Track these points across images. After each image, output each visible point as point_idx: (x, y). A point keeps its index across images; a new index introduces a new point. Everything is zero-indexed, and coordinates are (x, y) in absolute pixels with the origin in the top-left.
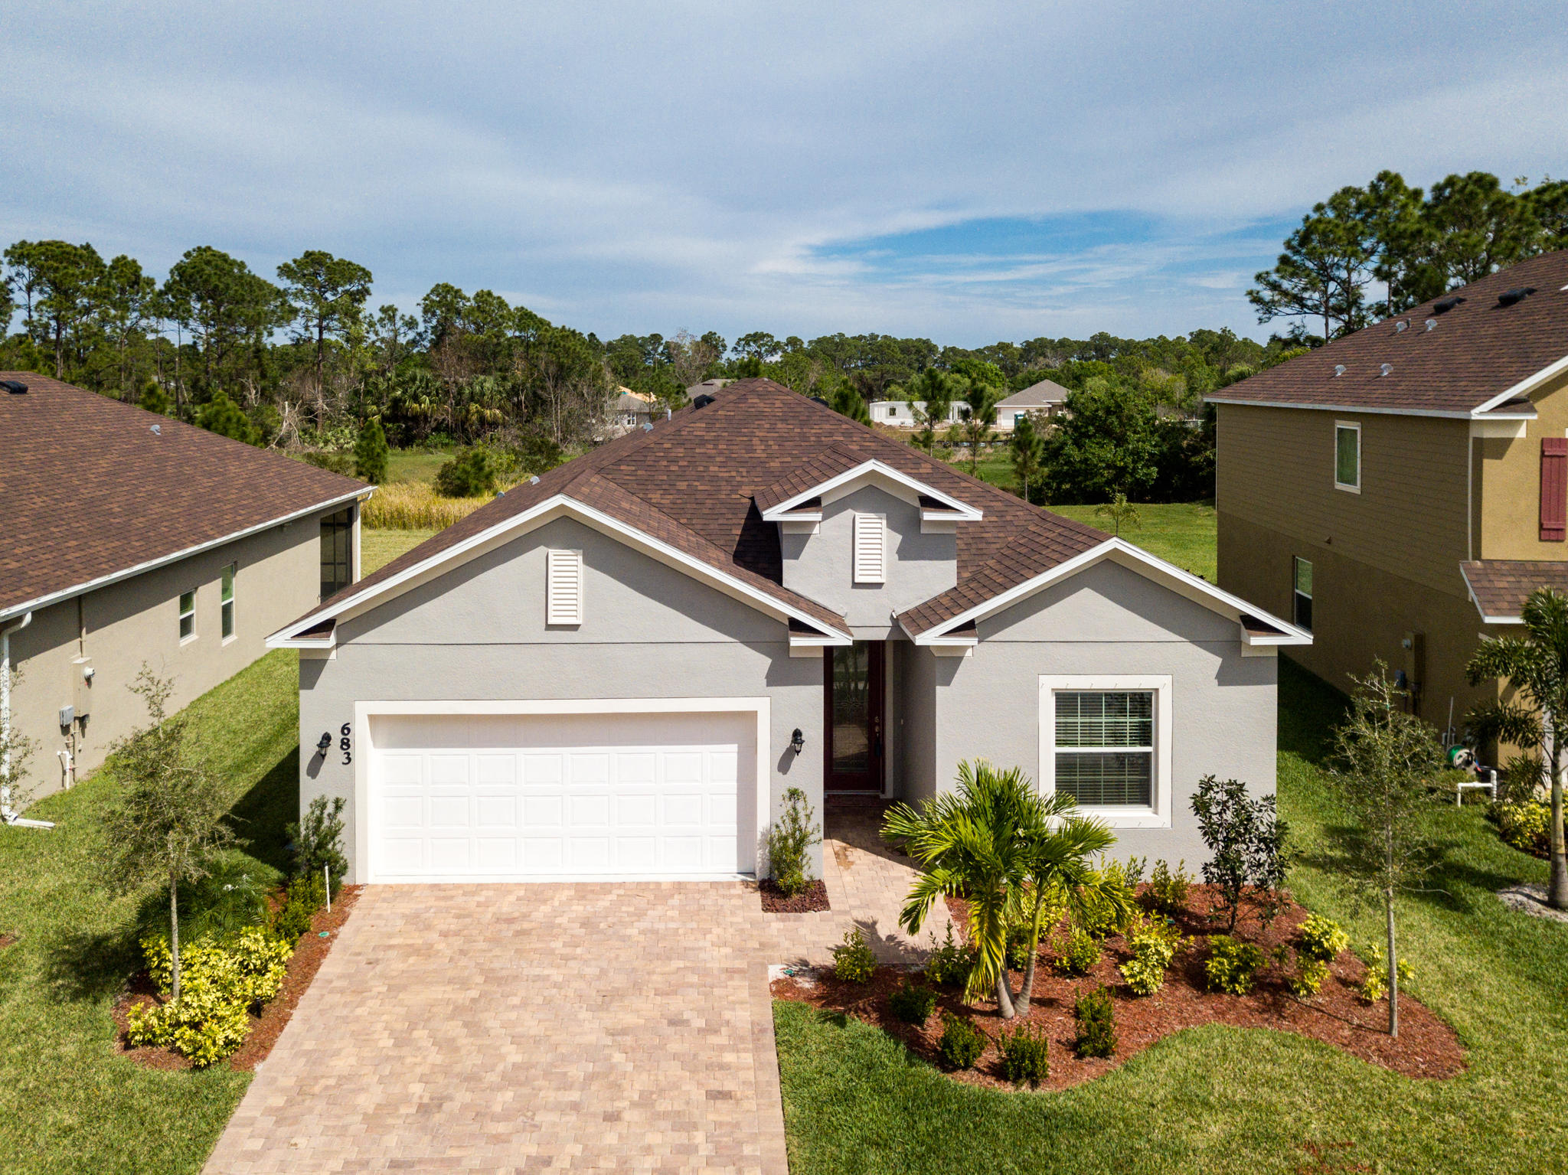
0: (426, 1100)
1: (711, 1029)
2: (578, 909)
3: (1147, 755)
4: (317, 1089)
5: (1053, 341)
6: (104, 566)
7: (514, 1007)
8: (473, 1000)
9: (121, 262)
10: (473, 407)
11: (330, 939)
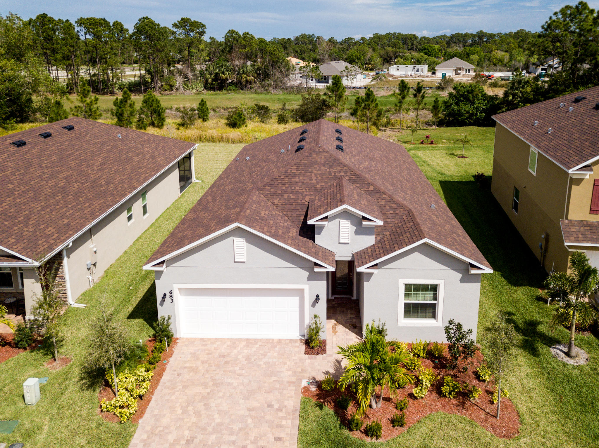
0: (189, 438)
1: (280, 410)
2: (246, 351)
3: (435, 304)
4: (157, 432)
5: (462, 34)
6: (97, 213)
7: (220, 397)
8: (208, 394)
9: (116, 24)
10: (244, 76)
11: (166, 364)
